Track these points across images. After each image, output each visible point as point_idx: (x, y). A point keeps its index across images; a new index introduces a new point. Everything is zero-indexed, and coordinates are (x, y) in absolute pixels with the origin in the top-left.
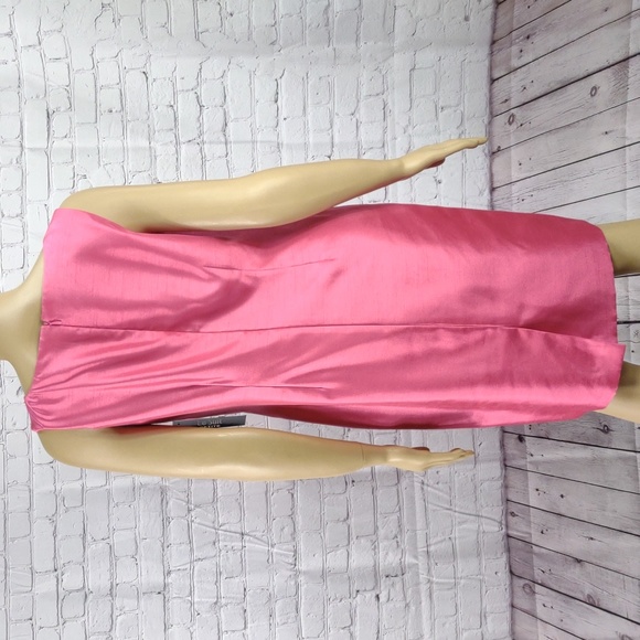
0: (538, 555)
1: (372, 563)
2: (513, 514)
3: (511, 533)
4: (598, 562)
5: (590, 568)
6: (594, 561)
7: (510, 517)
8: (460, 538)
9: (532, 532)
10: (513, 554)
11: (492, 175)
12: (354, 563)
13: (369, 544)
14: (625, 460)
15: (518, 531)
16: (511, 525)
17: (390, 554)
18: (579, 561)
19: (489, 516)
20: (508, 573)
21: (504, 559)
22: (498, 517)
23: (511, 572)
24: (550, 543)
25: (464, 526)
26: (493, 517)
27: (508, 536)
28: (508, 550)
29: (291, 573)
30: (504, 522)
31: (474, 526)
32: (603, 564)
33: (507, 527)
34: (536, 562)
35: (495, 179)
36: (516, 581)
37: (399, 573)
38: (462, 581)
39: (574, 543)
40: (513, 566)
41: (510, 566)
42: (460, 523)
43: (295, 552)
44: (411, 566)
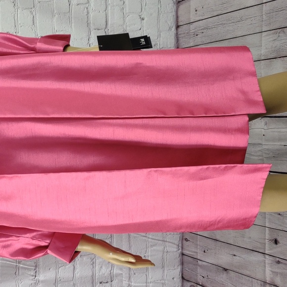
0: (201, 266)
1: (91, 274)
2: (186, 240)
3: (185, 252)
4: (238, 270)
5: (232, 274)
6: (235, 270)
7: (184, 242)
8: (151, 256)
9: (198, 251)
10: (185, 264)
11: (177, 17)
12: (77, 275)
13: (89, 260)
15: (189, 251)
16: (184, 247)
17: (104, 268)
18: (226, 270)
19: (171, 241)
20: (181, 278)
21: (179, 269)
22: (177, 242)
23: (183, 278)
24: (210, 259)
25: (155, 248)
26: (173, 241)
27: (183, 254)
28: (182, 264)
29: (32, 282)
30: (180, 245)
31: (161, 248)
32: (240, 271)
33: (182, 248)
34: (199, 270)
35: (180, 19)
36: (185, 283)
37: (109, 280)
38: (151, 284)
39: (224, 258)
40: (184, 274)
41: (182, 274)
42: (152, 246)
43: (36, 266)
44: (117, 275)
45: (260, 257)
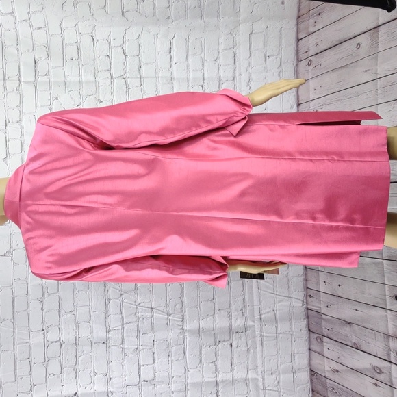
0: (324, 319)
1: (228, 325)
2: (310, 296)
3: (309, 307)
4: (360, 324)
5: (355, 327)
6: (358, 323)
7: (309, 298)
8: (279, 310)
9: (322, 306)
10: (310, 319)
11: (298, 96)
12: (217, 325)
13: (226, 314)
14: (376, 264)
15: (313, 306)
16: (309, 303)
17: (239, 320)
18: (349, 323)
19: (296, 297)
20: (307, 331)
21: (305, 323)
22: (301, 298)
23: (309, 330)
24: (333, 313)
25: (282, 303)
26: (298, 298)
27: (308, 309)
28: (308, 317)
29: (181, 331)
30: (305, 301)
31: (287, 303)
32: (363, 325)
33: (307, 303)
34: (324, 323)
35: (300, 98)
36: (312, 335)
37: (244, 331)
38: (281, 335)
39: (346, 312)
41: (309, 327)
42: (279, 302)
43: (183, 318)
44: (251, 327)
45: (382, 312)
